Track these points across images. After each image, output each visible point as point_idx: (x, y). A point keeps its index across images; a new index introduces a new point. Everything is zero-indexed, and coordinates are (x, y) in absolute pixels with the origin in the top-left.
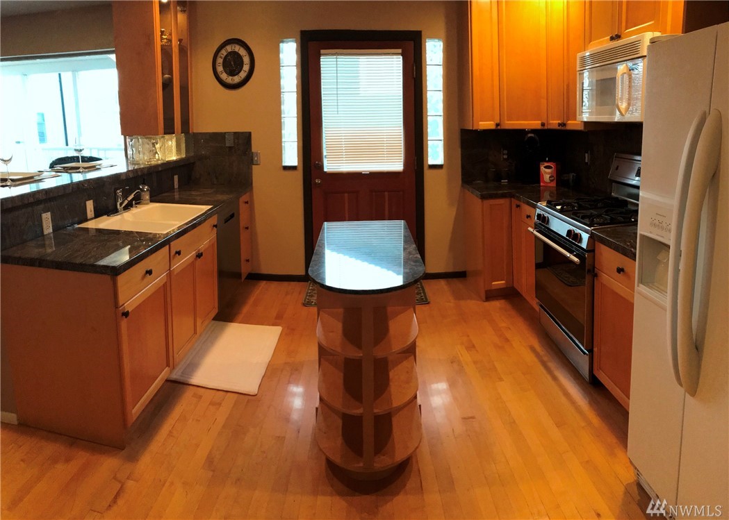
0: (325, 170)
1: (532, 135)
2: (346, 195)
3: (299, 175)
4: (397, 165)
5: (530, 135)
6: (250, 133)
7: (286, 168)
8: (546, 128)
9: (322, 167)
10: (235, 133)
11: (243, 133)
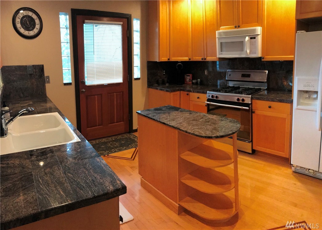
0: (86, 84)
1: (180, 64)
2: (96, 96)
3: (73, 87)
4: (120, 80)
5: (179, 64)
6: (43, 65)
7: (65, 84)
8: (191, 60)
9: (84, 83)
10: (33, 66)
11: (38, 65)
